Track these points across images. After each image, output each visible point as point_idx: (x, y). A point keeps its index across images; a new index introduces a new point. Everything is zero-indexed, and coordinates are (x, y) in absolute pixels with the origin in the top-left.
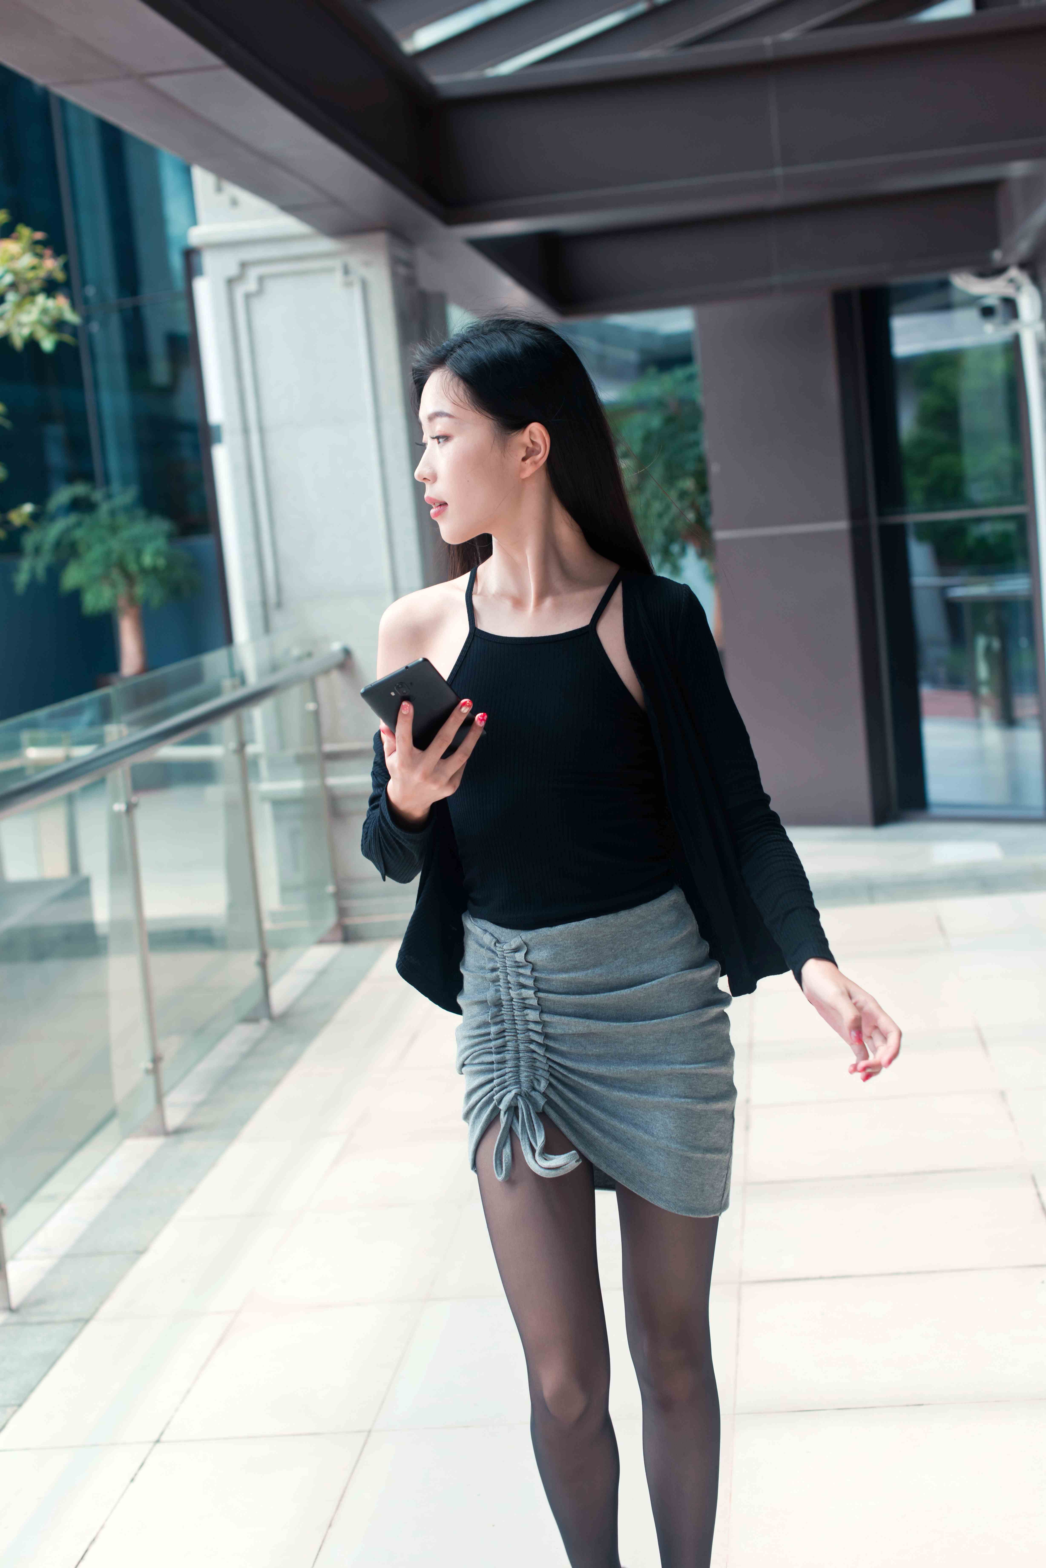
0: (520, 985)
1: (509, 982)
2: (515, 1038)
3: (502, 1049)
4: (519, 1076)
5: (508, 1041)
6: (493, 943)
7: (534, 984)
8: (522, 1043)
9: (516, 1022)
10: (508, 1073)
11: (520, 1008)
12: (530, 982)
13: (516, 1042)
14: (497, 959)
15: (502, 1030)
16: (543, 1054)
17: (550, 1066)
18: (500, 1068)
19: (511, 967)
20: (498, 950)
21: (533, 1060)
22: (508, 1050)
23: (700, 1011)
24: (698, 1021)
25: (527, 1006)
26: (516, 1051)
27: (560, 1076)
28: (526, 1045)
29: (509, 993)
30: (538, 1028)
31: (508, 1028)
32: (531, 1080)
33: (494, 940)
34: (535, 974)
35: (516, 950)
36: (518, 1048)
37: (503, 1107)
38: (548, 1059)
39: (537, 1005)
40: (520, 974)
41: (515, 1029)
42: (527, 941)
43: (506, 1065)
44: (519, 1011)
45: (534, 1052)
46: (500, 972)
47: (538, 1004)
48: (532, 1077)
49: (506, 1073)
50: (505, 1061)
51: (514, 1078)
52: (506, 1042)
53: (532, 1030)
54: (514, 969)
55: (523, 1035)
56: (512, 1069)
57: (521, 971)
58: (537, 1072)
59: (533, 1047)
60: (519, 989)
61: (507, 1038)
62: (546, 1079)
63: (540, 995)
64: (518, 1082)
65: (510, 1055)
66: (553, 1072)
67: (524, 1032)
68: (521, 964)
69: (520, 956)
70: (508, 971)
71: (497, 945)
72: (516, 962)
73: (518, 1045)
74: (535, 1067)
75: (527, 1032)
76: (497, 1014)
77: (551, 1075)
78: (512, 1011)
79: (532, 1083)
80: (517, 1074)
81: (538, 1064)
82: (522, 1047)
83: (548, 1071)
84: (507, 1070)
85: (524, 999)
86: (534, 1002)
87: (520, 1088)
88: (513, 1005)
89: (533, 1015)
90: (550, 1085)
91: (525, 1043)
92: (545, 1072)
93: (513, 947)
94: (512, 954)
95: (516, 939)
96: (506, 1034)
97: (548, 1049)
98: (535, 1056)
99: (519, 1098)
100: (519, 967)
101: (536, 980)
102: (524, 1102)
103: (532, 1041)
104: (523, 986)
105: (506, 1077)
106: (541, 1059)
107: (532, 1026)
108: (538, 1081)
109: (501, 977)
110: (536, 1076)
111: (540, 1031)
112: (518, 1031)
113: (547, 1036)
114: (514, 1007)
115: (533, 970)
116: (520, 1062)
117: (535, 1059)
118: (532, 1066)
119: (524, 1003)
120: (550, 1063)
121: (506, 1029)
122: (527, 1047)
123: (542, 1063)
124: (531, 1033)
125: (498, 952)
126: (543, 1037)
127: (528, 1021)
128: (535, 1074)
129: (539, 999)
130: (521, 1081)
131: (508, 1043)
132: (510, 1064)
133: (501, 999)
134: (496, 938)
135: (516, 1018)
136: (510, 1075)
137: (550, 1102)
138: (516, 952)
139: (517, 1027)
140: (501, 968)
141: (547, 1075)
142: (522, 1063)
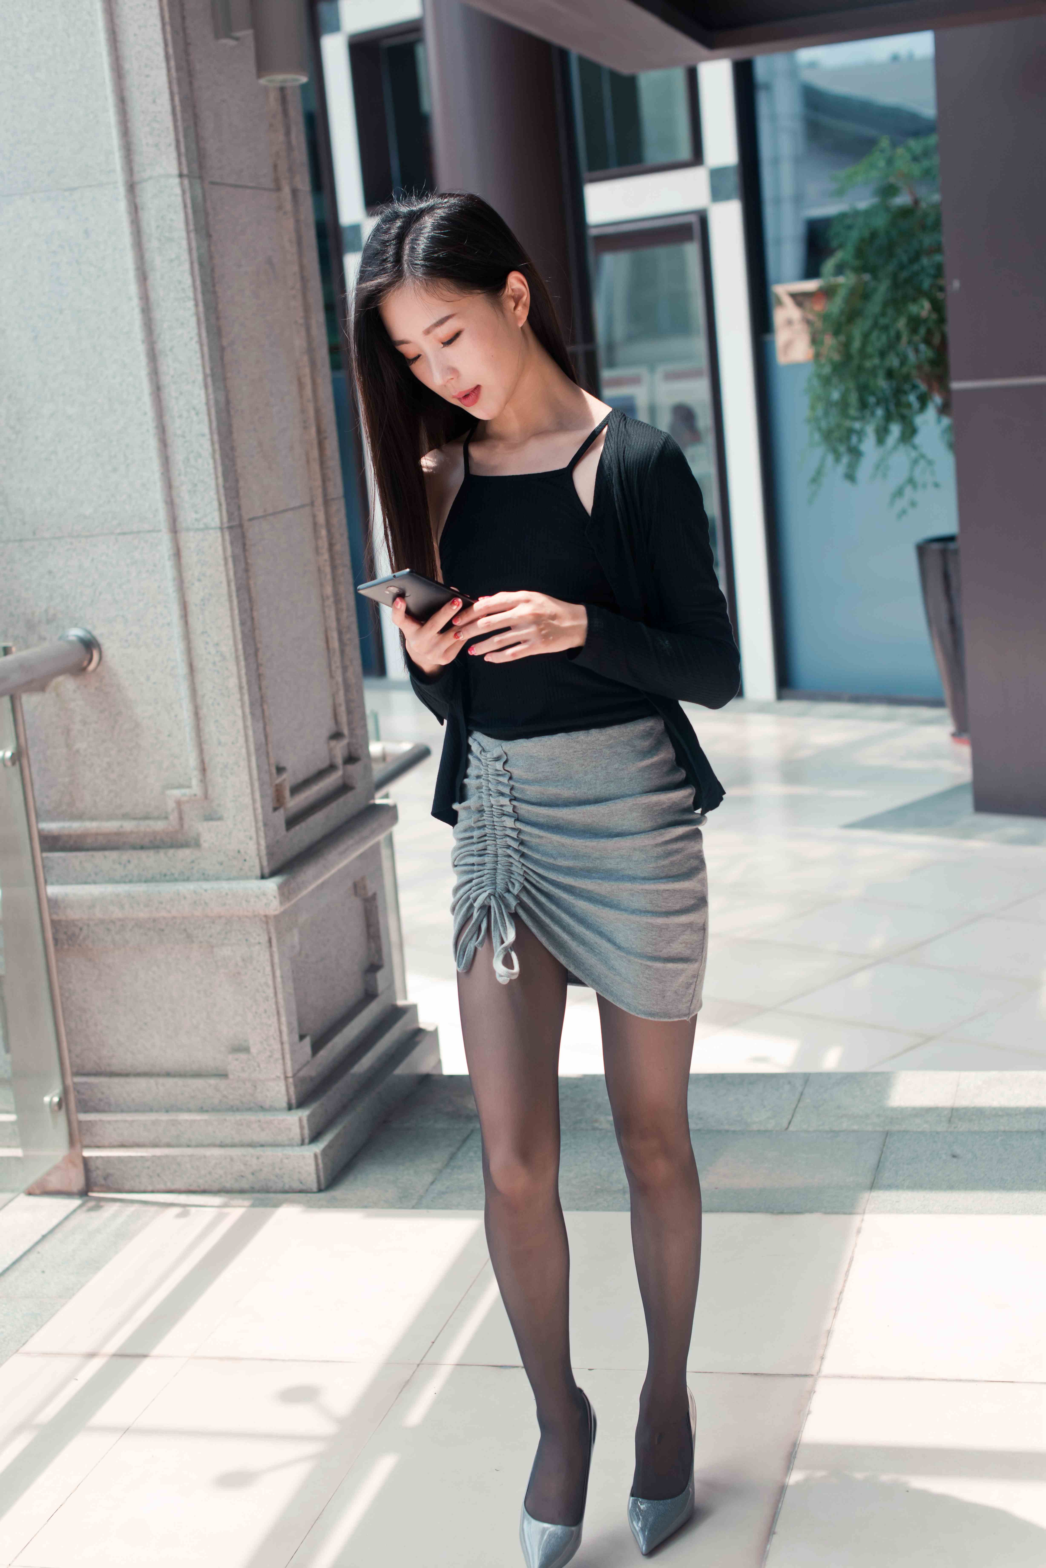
0: (499, 793)
1: (490, 790)
2: (494, 842)
3: (482, 852)
4: (496, 878)
5: (489, 845)
6: (479, 751)
7: (510, 792)
8: (501, 848)
9: (495, 827)
10: (486, 874)
11: (499, 815)
12: (506, 791)
13: (495, 846)
14: (481, 766)
15: (484, 834)
16: (518, 860)
17: (525, 871)
18: (479, 869)
19: (492, 775)
20: (482, 758)
21: (510, 864)
22: (489, 854)
23: (663, 831)
24: (660, 840)
25: (505, 813)
26: (495, 855)
27: (534, 882)
28: (504, 849)
29: (489, 799)
30: (514, 834)
31: (488, 832)
32: (506, 882)
33: (480, 749)
34: (512, 783)
35: (498, 759)
36: (497, 852)
37: (477, 905)
38: (523, 865)
39: (512, 812)
40: (500, 782)
41: (495, 834)
42: (506, 751)
43: (486, 868)
44: (497, 817)
45: (510, 856)
46: (483, 779)
47: (514, 811)
48: (507, 880)
49: (485, 875)
50: (485, 864)
51: (490, 879)
52: (486, 846)
53: (509, 836)
54: (494, 777)
55: (501, 840)
56: (489, 871)
57: (501, 779)
58: (512, 876)
59: (509, 852)
60: (498, 796)
61: (488, 842)
62: (520, 882)
63: (515, 803)
64: (494, 883)
65: (489, 858)
66: (528, 877)
67: (502, 837)
68: (500, 773)
69: (499, 765)
70: (489, 779)
71: (482, 753)
72: (497, 770)
73: (497, 849)
74: (512, 871)
75: (504, 838)
76: (480, 819)
77: (526, 879)
78: (492, 817)
79: (507, 885)
80: (494, 876)
81: (514, 869)
82: (500, 851)
83: (523, 876)
84: (486, 872)
85: (502, 806)
86: (509, 809)
87: (495, 889)
88: (492, 811)
89: (509, 822)
90: (524, 888)
91: (503, 848)
92: (520, 877)
93: (495, 755)
94: (493, 762)
95: (498, 748)
96: (486, 838)
97: (523, 855)
98: (511, 860)
99: (492, 897)
100: (499, 775)
101: (512, 788)
102: (496, 902)
103: (509, 847)
104: (502, 794)
105: (484, 878)
106: (516, 863)
107: (509, 832)
108: (513, 884)
109: (483, 784)
110: (512, 880)
111: (516, 837)
112: (497, 836)
113: (522, 843)
114: (494, 814)
115: (511, 778)
116: (498, 865)
117: (512, 863)
118: (509, 869)
119: (502, 810)
120: (524, 869)
121: (487, 834)
122: (505, 851)
123: (517, 869)
124: (508, 839)
125: (483, 761)
126: (518, 843)
127: (506, 827)
128: (511, 877)
129: (514, 807)
130: (496, 883)
131: (488, 847)
132: (489, 866)
133: (483, 805)
134: (482, 747)
135: (495, 824)
136: (488, 876)
137: (522, 904)
138: (497, 761)
139: (496, 832)
140: (484, 775)
141: (522, 880)
142: (499, 866)
